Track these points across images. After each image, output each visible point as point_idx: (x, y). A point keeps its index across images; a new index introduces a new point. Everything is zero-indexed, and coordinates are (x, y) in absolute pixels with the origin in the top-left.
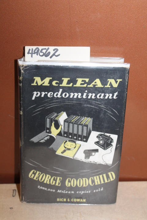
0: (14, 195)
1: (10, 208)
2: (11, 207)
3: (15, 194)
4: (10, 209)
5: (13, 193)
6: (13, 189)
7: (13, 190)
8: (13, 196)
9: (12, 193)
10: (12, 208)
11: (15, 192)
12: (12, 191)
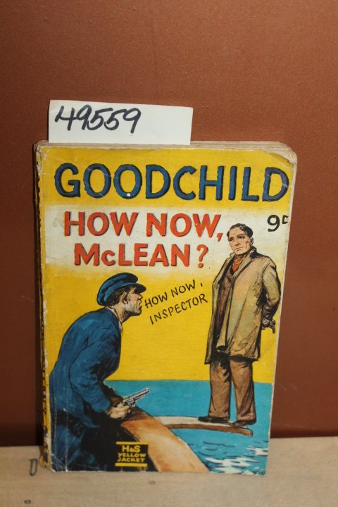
0: (33, 471)
1: (25, 502)
2: (27, 499)
3: (36, 470)
4: (24, 504)
5: (31, 466)
6: (31, 457)
7: (32, 461)
8: (31, 475)
9: (29, 468)
10: (30, 501)
11: (34, 464)
12: (29, 463)
